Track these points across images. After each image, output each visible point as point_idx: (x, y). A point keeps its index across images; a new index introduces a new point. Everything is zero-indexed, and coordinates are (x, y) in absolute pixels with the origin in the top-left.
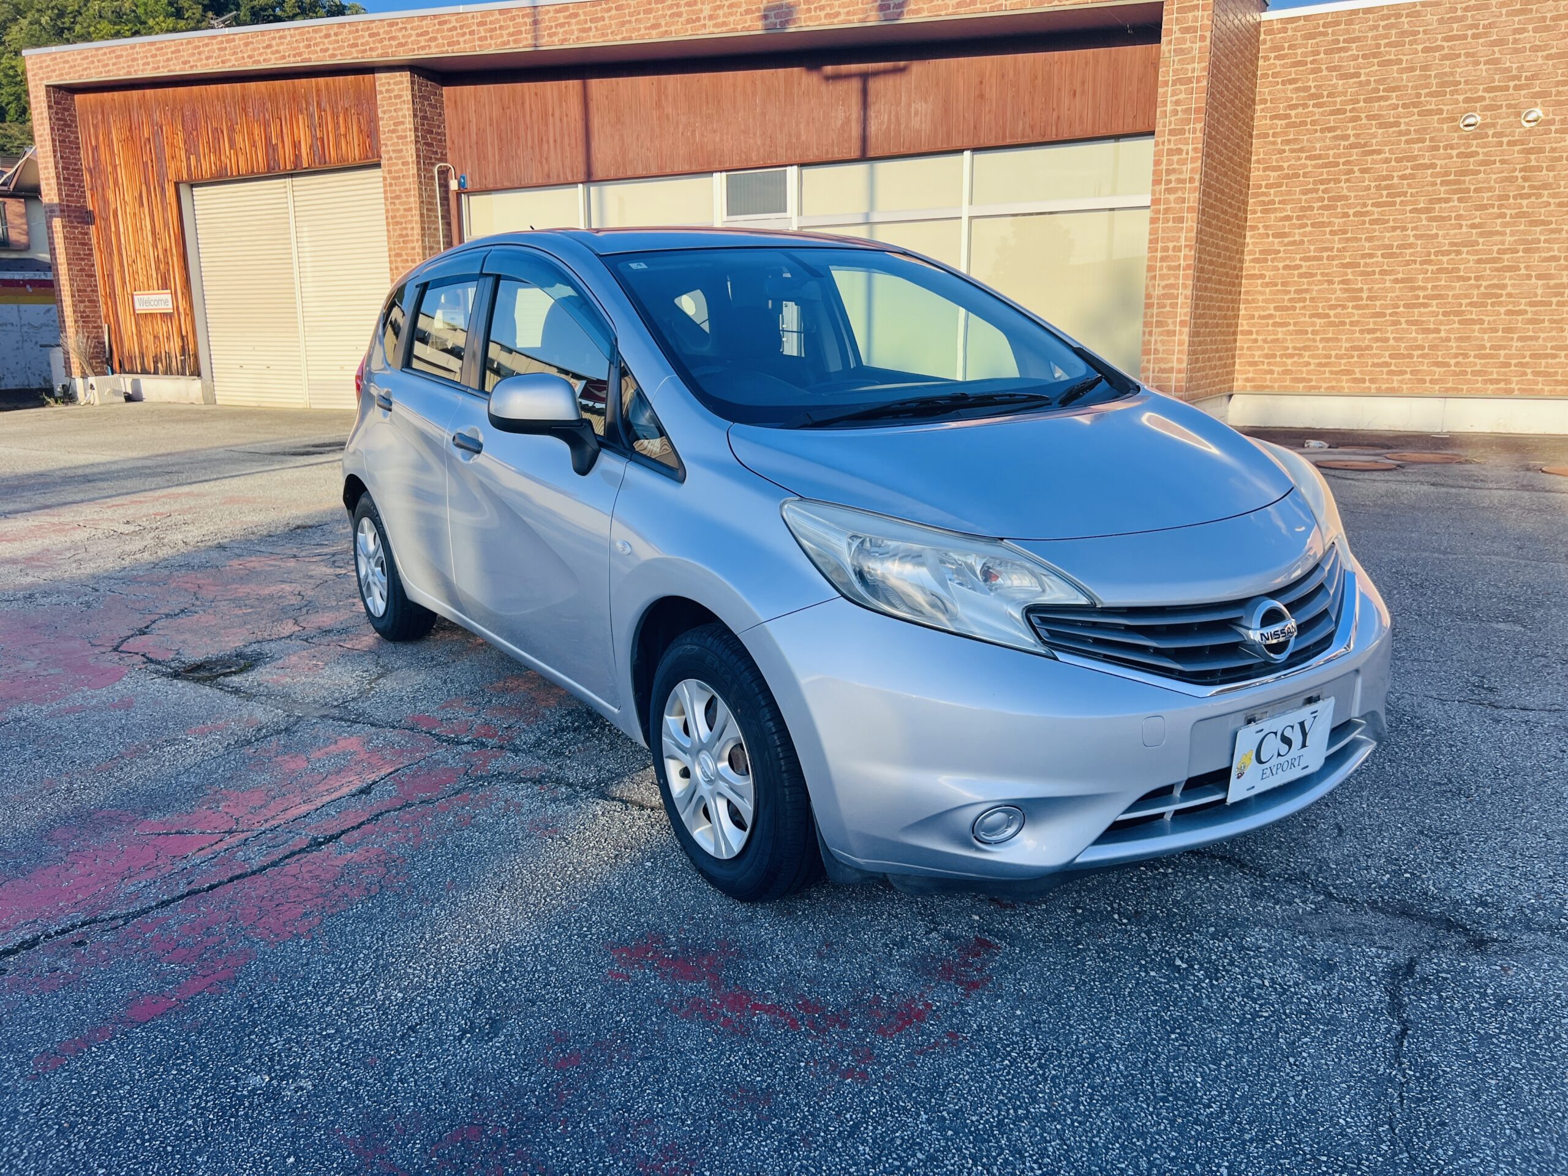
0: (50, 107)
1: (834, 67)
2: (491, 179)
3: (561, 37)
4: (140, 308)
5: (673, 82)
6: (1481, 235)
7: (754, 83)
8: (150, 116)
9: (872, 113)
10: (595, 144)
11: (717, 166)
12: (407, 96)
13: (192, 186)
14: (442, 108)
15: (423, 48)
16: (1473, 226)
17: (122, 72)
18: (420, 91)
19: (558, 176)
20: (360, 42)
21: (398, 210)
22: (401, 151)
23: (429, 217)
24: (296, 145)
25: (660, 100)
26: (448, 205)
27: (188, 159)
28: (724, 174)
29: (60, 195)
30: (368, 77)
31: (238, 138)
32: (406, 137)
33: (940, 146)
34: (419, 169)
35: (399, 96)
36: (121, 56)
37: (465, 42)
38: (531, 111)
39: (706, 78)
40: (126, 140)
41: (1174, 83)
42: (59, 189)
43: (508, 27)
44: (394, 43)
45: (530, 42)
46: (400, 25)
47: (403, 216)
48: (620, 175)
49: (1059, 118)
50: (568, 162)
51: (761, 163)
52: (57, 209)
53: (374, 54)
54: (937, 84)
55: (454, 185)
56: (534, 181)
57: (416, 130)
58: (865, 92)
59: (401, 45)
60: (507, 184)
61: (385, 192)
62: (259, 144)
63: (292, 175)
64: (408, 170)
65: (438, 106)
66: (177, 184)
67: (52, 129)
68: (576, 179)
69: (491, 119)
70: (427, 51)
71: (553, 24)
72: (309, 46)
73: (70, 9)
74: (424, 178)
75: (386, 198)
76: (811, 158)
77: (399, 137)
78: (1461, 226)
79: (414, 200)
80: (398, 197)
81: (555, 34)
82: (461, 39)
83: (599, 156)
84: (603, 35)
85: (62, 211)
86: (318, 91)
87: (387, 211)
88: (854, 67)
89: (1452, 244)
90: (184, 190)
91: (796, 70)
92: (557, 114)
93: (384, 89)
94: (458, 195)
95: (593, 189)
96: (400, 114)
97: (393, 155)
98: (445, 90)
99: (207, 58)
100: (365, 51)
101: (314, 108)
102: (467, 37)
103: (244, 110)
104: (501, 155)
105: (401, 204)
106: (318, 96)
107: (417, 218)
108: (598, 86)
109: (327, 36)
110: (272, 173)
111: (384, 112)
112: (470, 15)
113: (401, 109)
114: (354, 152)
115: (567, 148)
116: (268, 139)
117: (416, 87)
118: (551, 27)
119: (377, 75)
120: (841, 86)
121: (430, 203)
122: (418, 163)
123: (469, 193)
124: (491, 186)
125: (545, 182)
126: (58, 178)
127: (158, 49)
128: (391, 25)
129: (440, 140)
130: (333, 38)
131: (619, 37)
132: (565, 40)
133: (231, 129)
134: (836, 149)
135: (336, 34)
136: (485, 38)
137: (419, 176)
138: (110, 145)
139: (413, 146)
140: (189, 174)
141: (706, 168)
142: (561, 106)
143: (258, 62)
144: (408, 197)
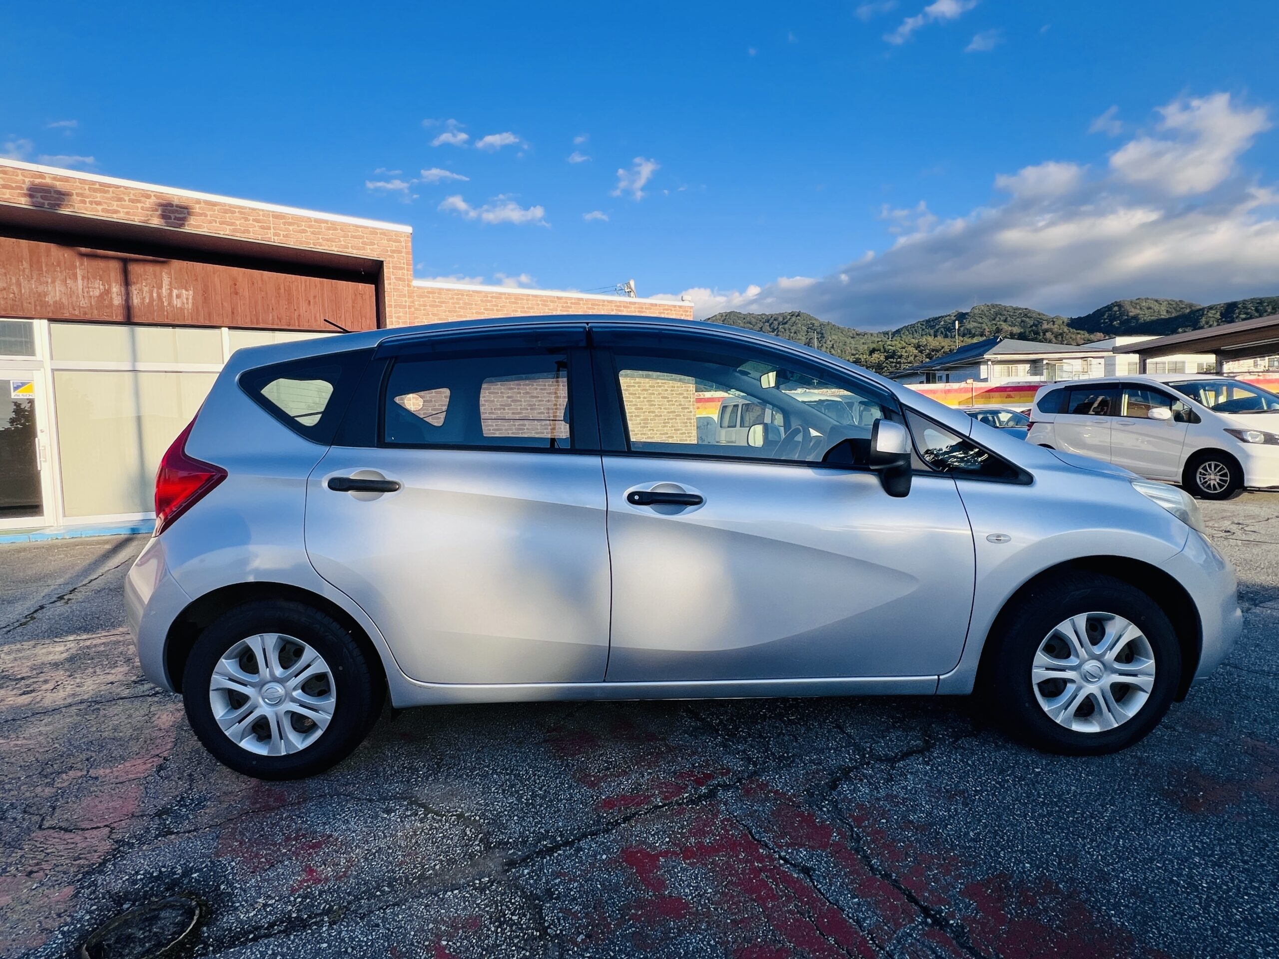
6: (512, 401)
16: (508, 397)
33: (202, 322)
41: (396, 306)
49: (299, 315)
51: (7, 314)
58: (125, 273)
76: (62, 316)
78: (503, 397)
89: (501, 405)
120: (99, 264)
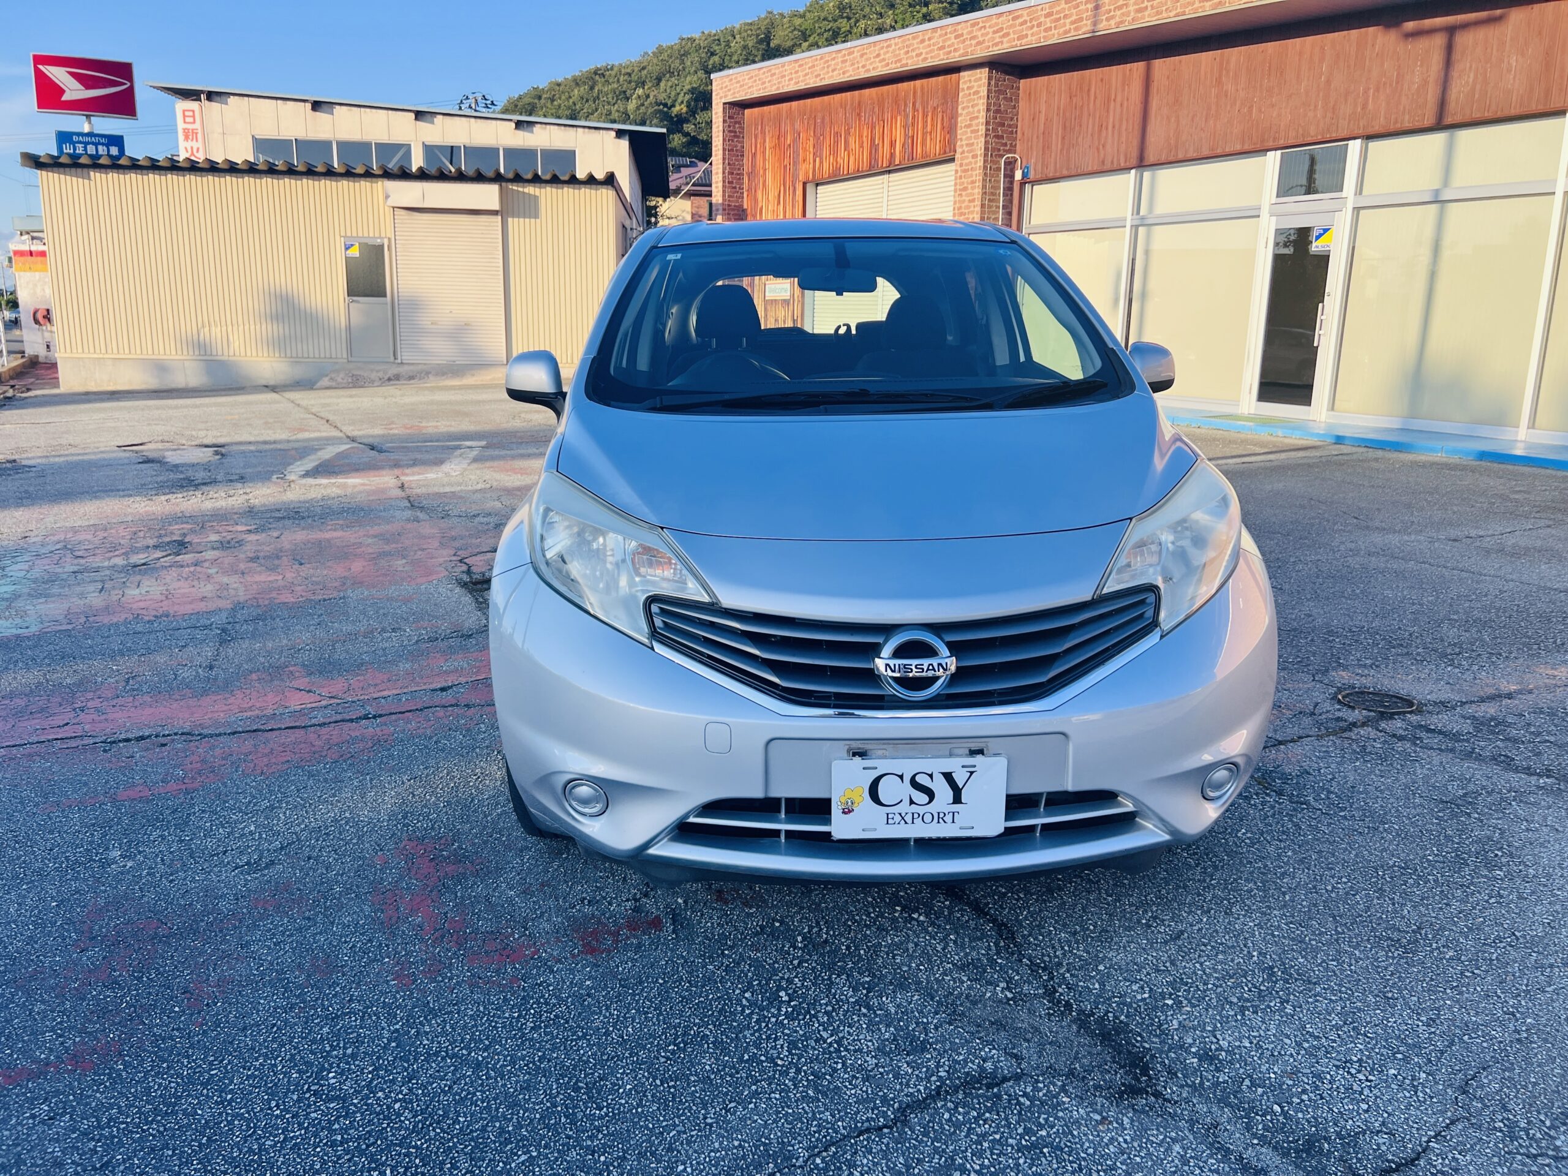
0: (724, 121)
1: (1416, 22)
2: (1051, 168)
3: (1118, 19)
4: (769, 295)
5: (1235, 55)
7: (1322, 48)
8: (793, 125)
9: (1455, 74)
10: (1151, 128)
11: (1271, 144)
12: (984, 92)
13: (817, 185)
14: (1017, 101)
15: (996, 44)
17: (775, 87)
18: (997, 85)
19: (1112, 162)
20: (947, 44)
21: (964, 201)
22: (972, 144)
23: (990, 207)
24: (892, 144)
25: (1220, 76)
26: (1012, 195)
27: (815, 161)
28: (1279, 152)
29: (724, 196)
30: (954, 76)
31: (851, 140)
32: (978, 131)
33: (1534, 108)
34: (985, 161)
35: (976, 93)
36: (774, 74)
37: (1032, 35)
38: (1095, 98)
39: (1271, 47)
40: (775, 147)
42: (724, 191)
43: (1071, 15)
44: (974, 42)
45: (1089, 28)
46: (981, 25)
47: (968, 207)
48: (1171, 159)
50: (1123, 147)
51: (1319, 138)
52: (721, 208)
53: (957, 54)
54: (1540, 33)
55: (1018, 175)
56: (1090, 168)
57: (987, 123)
58: (1449, 49)
59: (979, 43)
60: (1065, 172)
61: (956, 184)
62: (865, 145)
63: (889, 172)
64: (976, 163)
65: (1013, 100)
66: (805, 184)
67: (724, 140)
68: (1128, 165)
69: (1059, 108)
70: (1000, 47)
71: (1112, 7)
72: (907, 52)
73: (843, 30)
74: (989, 171)
75: (955, 191)
76: (1377, 128)
77: (972, 132)
79: (977, 192)
80: (965, 189)
81: (1113, 17)
82: (1029, 33)
83: (1153, 140)
84: (1158, 13)
85: (724, 210)
86: (915, 93)
87: (955, 203)
88: (1439, 21)
90: (810, 188)
91: (1371, 29)
92: (1119, 99)
93: (965, 87)
94: (1023, 184)
95: (1147, 175)
96: (976, 109)
97: (966, 149)
98: (1023, 83)
99: (833, 70)
100: (950, 52)
101: (910, 109)
102: (1035, 29)
103: (859, 115)
104: (1063, 144)
105: (967, 195)
106: (914, 97)
107: (978, 209)
108: (1162, 66)
109: (923, 41)
110: (872, 171)
111: (963, 109)
112: (1039, 8)
113: (977, 105)
114: (934, 148)
115: (1124, 134)
116: (873, 140)
117: (993, 83)
118: (1110, 11)
119: (962, 74)
120: (1423, 43)
121: (993, 194)
122: (986, 155)
123: (1034, 182)
124: (1051, 175)
125: (1100, 168)
126: (724, 182)
127: (800, 66)
128: (973, 25)
129: (1012, 132)
130: (927, 43)
131: (1172, 14)
132: (1122, 22)
133: (848, 132)
134: (1407, 117)
135: (930, 39)
136: (1050, 29)
137: (985, 168)
138: (764, 153)
139: (983, 140)
140: (814, 175)
141: (1258, 147)
142: (1123, 90)
143: (868, 71)
144: (973, 188)
